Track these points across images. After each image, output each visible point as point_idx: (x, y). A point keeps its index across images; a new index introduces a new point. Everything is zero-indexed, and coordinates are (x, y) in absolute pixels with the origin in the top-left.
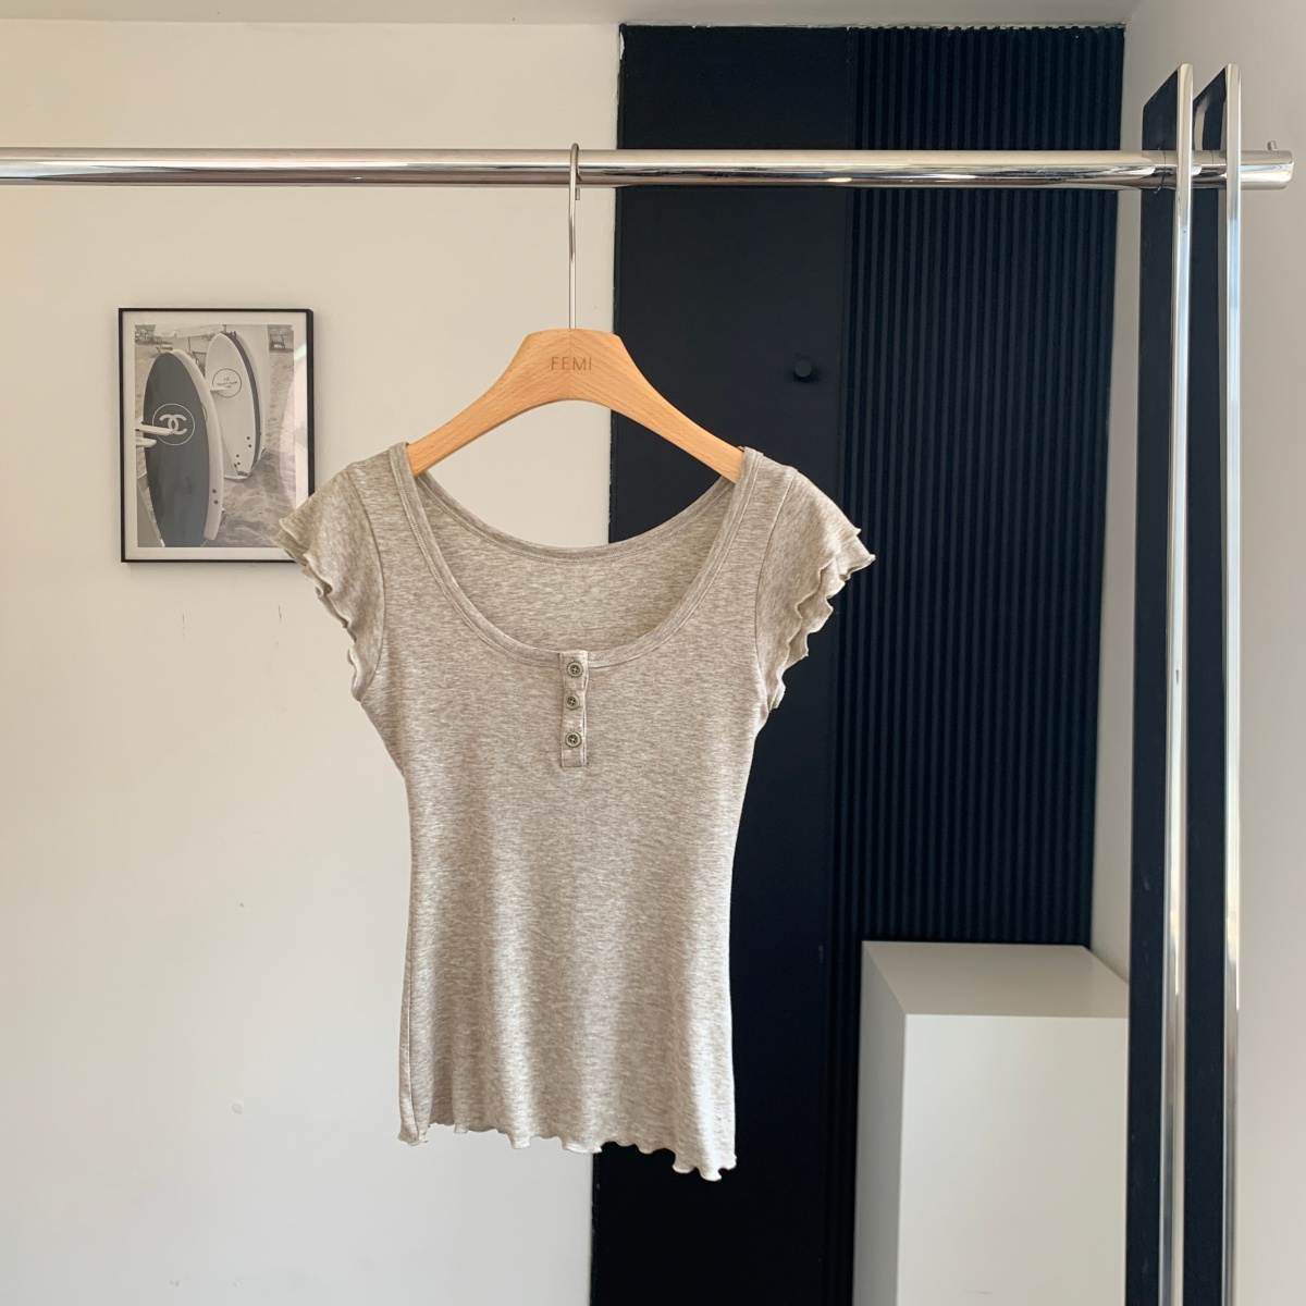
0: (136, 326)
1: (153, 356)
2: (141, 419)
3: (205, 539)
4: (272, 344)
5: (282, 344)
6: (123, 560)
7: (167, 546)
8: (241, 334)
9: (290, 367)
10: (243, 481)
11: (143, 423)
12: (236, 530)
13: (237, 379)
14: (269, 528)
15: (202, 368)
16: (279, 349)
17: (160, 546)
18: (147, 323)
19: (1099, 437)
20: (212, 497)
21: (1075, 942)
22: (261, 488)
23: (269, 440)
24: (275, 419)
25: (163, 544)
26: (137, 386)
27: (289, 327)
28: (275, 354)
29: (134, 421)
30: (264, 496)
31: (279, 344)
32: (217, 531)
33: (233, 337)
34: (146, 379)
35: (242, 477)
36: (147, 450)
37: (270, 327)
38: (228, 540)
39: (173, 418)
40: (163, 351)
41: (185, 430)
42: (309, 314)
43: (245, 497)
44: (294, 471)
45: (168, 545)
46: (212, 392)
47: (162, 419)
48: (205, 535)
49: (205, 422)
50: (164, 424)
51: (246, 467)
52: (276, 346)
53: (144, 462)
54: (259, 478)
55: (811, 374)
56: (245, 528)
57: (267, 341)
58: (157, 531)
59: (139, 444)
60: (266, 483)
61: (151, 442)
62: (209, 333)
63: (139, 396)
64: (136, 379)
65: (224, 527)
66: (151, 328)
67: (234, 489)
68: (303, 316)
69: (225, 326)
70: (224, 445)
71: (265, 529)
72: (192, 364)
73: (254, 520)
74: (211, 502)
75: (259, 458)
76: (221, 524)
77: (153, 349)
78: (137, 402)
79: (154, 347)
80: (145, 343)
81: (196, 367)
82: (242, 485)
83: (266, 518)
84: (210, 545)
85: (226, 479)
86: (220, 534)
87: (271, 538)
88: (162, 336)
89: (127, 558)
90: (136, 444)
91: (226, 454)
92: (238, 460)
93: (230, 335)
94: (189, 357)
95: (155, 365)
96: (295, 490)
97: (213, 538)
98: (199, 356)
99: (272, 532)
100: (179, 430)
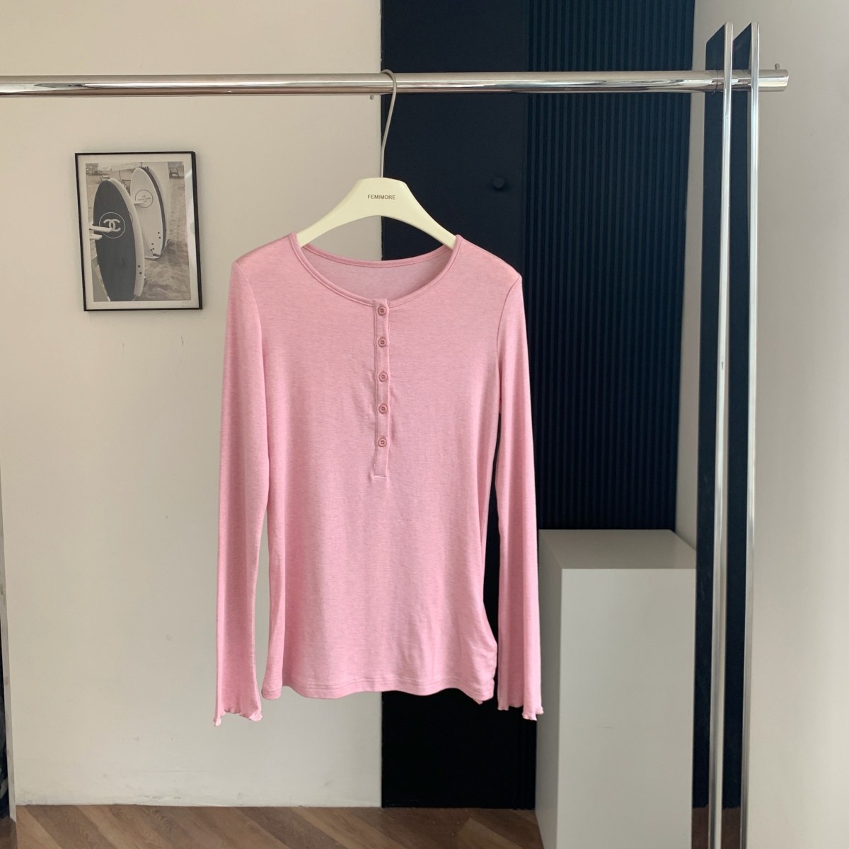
0: (86, 164)
1: (98, 183)
2: (92, 222)
3: (134, 296)
4: (171, 174)
5: (177, 174)
6: (85, 310)
8: (152, 168)
9: (183, 188)
10: (156, 260)
11: (93, 225)
12: (153, 290)
14: (174, 288)
15: (128, 189)
16: (175, 177)
18: (93, 162)
20: (138, 270)
21: (665, 527)
22: (168, 263)
23: (171, 234)
24: (174, 221)
25: (109, 300)
26: (89, 202)
27: (181, 162)
28: (173, 180)
29: (88, 223)
30: (170, 269)
31: (175, 173)
32: (141, 291)
33: (147, 170)
34: (94, 198)
35: (156, 257)
36: (97, 242)
37: (168, 163)
38: (148, 297)
39: (112, 221)
40: (104, 180)
41: (119, 229)
42: (193, 155)
43: (158, 269)
44: (187, 253)
45: (112, 300)
46: (135, 205)
47: (105, 222)
48: (135, 293)
49: (131, 223)
50: (106, 225)
51: (158, 251)
52: (173, 175)
53: (95, 249)
54: (166, 258)
55: (504, 186)
56: (159, 289)
57: (168, 172)
58: (105, 291)
59: (92, 238)
60: (170, 261)
61: (99, 237)
62: (132, 168)
63: (90, 208)
64: (88, 197)
65: (146, 288)
66: (96, 165)
67: (151, 265)
68: (190, 155)
69: (142, 163)
70: (144, 239)
71: (171, 289)
72: (122, 188)
73: (164, 284)
74: (137, 273)
75: (166, 245)
76: (144, 287)
77: (98, 178)
78: (89, 212)
79: (98, 177)
80: (93, 175)
81: (126, 191)
82: (156, 262)
83: (171, 282)
84: (138, 299)
85: (146, 258)
86: (143, 293)
87: (174, 294)
88: (102, 170)
89: (88, 308)
90: (90, 238)
91: (145, 243)
92: (153, 247)
93: (144, 169)
94: (120, 183)
95: (99, 188)
96: (188, 265)
97: (139, 295)
98: (126, 182)
99: (176, 291)
100: (116, 228)
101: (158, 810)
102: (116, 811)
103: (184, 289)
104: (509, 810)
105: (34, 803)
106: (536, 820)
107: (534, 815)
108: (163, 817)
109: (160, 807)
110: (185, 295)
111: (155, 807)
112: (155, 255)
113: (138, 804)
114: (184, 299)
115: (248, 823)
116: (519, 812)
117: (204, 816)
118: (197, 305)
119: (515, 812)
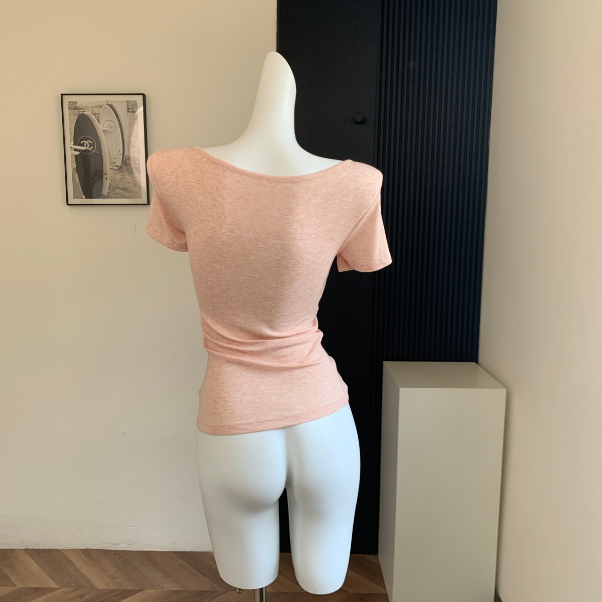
0: (69, 102)
1: (77, 115)
2: (73, 143)
3: (102, 195)
4: (128, 109)
5: (133, 109)
6: (68, 204)
8: (115, 105)
9: (136, 119)
11: (75, 144)
12: (115, 191)
13: (114, 125)
14: (130, 190)
15: (98, 120)
16: (131, 111)
17: (83, 198)
18: (73, 101)
19: (485, 147)
20: (105, 177)
21: (471, 361)
22: (125, 172)
23: (128, 152)
24: (130, 142)
26: (70, 128)
27: (136, 101)
28: (130, 113)
29: (70, 143)
30: (127, 176)
31: (131, 109)
32: (107, 192)
33: (111, 106)
34: (74, 125)
35: (117, 168)
36: (76, 156)
37: (127, 102)
38: (112, 195)
39: (86, 142)
40: (81, 113)
41: (92, 148)
42: (144, 96)
43: (119, 176)
44: (139, 165)
45: (87, 197)
46: (103, 131)
47: (82, 143)
48: (103, 193)
49: (100, 144)
50: (83, 145)
51: (119, 163)
53: (75, 162)
54: (124, 168)
55: (362, 121)
56: (119, 190)
57: (126, 108)
58: (81, 191)
60: (127, 170)
61: (78, 153)
62: (101, 105)
63: (71, 133)
64: (70, 125)
65: (110, 190)
66: (75, 103)
67: (114, 173)
68: (142, 96)
69: (108, 101)
70: (109, 154)
71: (128, 190)
72: (94, 118)
73: (124, 186)
74: (104, 178)
75: (124, 159)
76: (109, 188)
77: (76, 112)
78: (70, 135)
79: (77, 111)
80: (73, 109)
81: (96, 119)
82: (117, 171)
83: (128, 186)
84: (105, 197)
85: (110, 169)
86: (109, 193)
87: (131, 194)
88: (80, 106)
89: (69, 203)
90: (71, 154)
91: (110, 158)
92: (115, 160)
93: (110, 105)
94: (92, 116)
95: (78, 118)
96: (140, 173)
97: (106, 195)
98: (97, 115)
99: (131, 192)
100: (89, 148)
101: (117, 553)
102: (88, 554)
103: (136, 190)
104: (359, 555)
105: (30, 548)
106: (378, 561)
107: (377, 558)
108: (120, 558)
109: (118, 550)
110: (137, 195)
111: (114, 551)
112: (117, 166)
113: (102, 548)
114: (137, 198)
115: (179, 562)
116: (367, 556)
117: (148, 557)
118: (147, 203)
119: (364, 556)
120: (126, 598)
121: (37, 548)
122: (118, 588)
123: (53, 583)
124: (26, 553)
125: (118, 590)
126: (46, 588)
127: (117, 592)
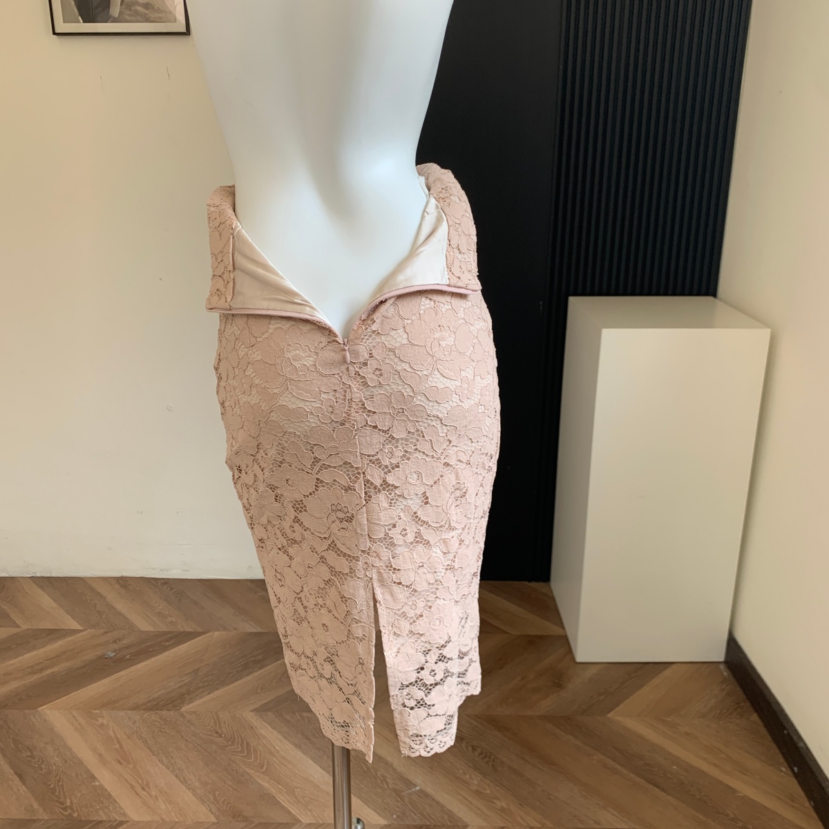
3: (111, 16)
6: (54, 33)
7: (84, 22)
12: (133, 10)
14: (156, 8)
17: (79, 22)
25: (81, 21)
38: (127, 17)
48: (111, 13)
56: (139, 8)
71: (153, 8)
76: (121, 5)
84: (115, 20)
86: (121, 13)
87: (157, 15)
89: (57, 31)
97: (117, 16)
99: (158, 10)
101: (166, 582)
102: (123, 583)
103: (167, 8)
104: (524, 582)
105: (38, 575)
107: (550, 587)
108: (171, 589)
109: (168, 579)
110: (169, 17)
111: (164, 579)
113: (146, 576)
114: (169, 21)
116: (534, 584)
117: (214, 587)
118: (184, 30)
119: (530, 584)
120: (184, 643)
121: (49, 575)
122: (171, 630)
123: (75, 622)
124: (34, 582)
125: (170, 632)
126: (64, 629)
127: (170, 635)
